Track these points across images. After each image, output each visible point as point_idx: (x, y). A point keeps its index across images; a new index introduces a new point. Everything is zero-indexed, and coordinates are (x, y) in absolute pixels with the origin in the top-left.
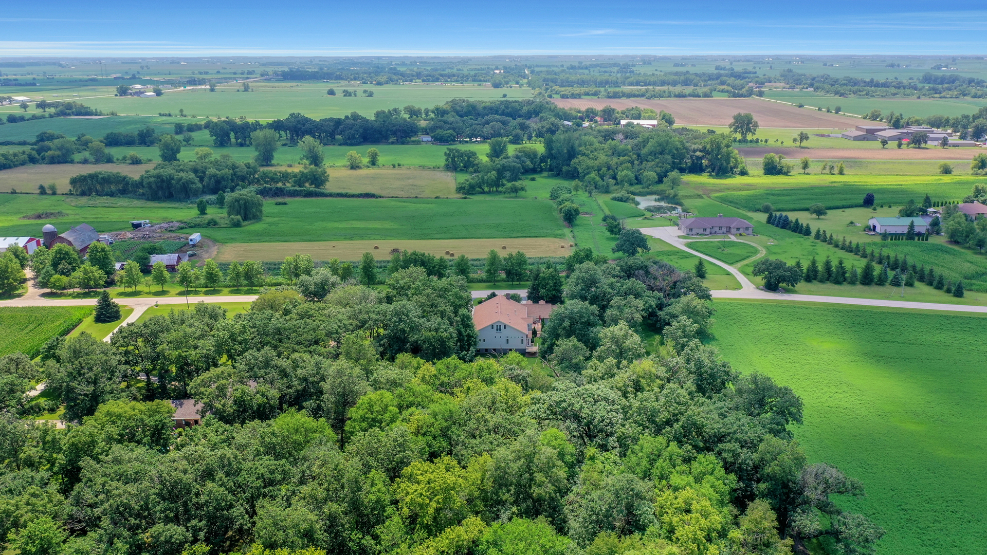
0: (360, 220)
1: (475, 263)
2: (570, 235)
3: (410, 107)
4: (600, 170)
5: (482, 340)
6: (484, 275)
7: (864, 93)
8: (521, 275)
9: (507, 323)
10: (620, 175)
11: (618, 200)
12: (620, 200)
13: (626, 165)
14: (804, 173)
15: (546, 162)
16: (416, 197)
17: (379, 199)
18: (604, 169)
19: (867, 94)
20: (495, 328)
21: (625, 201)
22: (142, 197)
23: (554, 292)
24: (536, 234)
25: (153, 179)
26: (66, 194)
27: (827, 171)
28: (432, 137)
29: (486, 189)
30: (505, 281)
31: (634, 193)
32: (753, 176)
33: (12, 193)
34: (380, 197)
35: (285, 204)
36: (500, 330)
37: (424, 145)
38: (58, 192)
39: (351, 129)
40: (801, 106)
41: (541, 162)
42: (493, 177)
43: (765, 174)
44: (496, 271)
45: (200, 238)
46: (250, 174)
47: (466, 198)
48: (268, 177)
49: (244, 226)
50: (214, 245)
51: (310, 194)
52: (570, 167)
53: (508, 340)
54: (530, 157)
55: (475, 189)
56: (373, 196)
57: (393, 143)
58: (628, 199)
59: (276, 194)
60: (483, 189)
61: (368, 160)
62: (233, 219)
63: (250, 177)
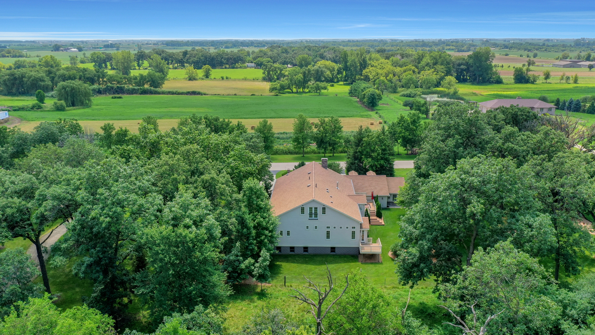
0: (179, 107)
1: (281, 136)
2: (377, 116)
4: (388, 76)
5: (285, 233)
6: (290, 146)
7: (544, 49)
8: (335, 144)
9: (326, 202)
10: (404, 78)
11: (407, 96)
12: (409, 96)
14: (546, 83)
15: (342, 73)
16: (235, 95)
17: (204, 96)
19: (545, 50)
20: (307, 211)
21: (413, 97)
23: (382, 162)
24: (343, 115)
25: (8, 77)
27: (564, 81)
28: (255, 63)
29: (294, 90)
30: (315, 153)
32: (507, 84)
34: (205, 94)
35: (120, 98)
36: (316, 215)
37: (248, 69)
39: (194, 57)
40: (507, 55)
41: (338, 74)
42: (299, 78)
43: (516, 83)
44: (304, 139)
45: (7, 116)
46: (99, 77)
47: (277, 95)
48: (114, 80)
49: (68, 110)
50: (19, 122)
51: (145, 92)
52: (362, 75)
53: (328, 233)
54: (329, 69)
55: (285, 89)
56: (199, 93)
57: (226, 68)
58: (415, 95)
59: (117, 91)
60: (292, 90)
61: (203, 74)
62: (55, 103)
63: (98, 80)
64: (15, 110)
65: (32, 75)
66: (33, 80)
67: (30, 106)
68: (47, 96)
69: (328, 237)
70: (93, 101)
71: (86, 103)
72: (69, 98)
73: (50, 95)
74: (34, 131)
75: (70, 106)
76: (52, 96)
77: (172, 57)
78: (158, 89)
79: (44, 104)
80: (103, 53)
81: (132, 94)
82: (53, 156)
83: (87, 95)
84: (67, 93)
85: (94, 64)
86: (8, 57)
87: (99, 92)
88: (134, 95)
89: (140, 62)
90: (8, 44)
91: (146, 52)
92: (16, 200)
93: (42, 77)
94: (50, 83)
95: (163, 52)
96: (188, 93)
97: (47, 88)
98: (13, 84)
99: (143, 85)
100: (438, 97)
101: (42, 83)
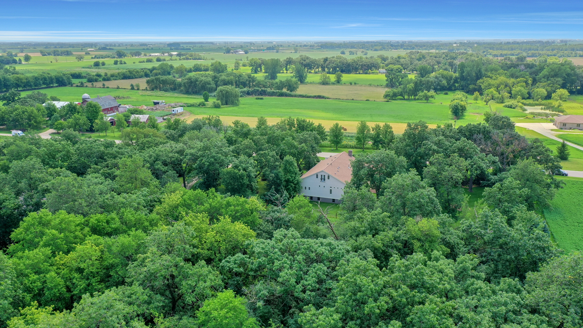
3: (381, 56)
4: (499, 87)
5: (308, 188)
8: (384, 143)
9: (330, 174)
10: (515, 90)
11: (508, 107)
12: (510, 107)
13: (521, 84)
16: (353, 99)
17: (327, 100)
18: (502, 86)
20: (320, 177)
21: (514, 108)
22: (181, 92)
26: (144, 90)
28: (386, 70)
29: (406, 97)
30: (373, 149)
31: (525, 105)
33: (117, 88)
34: (328, 98)
35: (262, 99)
36: (324, 180)
38: (141, 88)
39: (333, 63)
41: (454, 82)
44: (364, 139)
45: (182, 111)
46: (250, 82)
47: (388, 101)
48: (261, 85)
49: (222, 108)
50: (189, 115)
51: (282, 95)
52: (476, 85)
53: (331, 190)
54: (446, 78)
55: (397, 96)
56: (323, 97)
57: (359, 73)
58: (517, 106)
59: (261, 93)
60: (404, 97)
61: (335, 80)
62: (214, 102)
63: (249, 84)
64: (188, 106)
65: (202, 80)
66: (203, 84)
67: (198, 103)
68: (211, 96)
69: (331, 193)
70: (240, 101)
71: (236, 103)
72: (224, 98)
73: (213, 95)
74: (191, 123)
75: (224, 105)
76: (214, 96)
77: (314, 63)
78: (293, 93)
79: (208, 102)
80: (259, 59)
81: (272, 96)
82: (195, 137)
83: (236, 96)
84: (223, 95)
85: (251, 68)
86: (190, 59)
87: (248, 93)
88: (273, 97)
89: (288, 67)
90: (192, 45)
91: (294, 58)
92: (176, 155)
93: (209, 81)
94: (214, 86)
95: (307, 58)
96: (315, 97)
97: (212, 89)
98: (190, 86)
99: (282, 89)
100: (542, 109)
101: (209, 86)
